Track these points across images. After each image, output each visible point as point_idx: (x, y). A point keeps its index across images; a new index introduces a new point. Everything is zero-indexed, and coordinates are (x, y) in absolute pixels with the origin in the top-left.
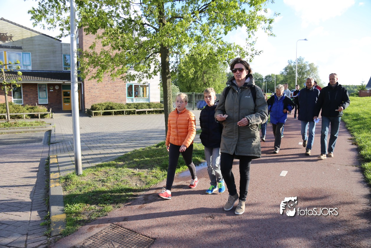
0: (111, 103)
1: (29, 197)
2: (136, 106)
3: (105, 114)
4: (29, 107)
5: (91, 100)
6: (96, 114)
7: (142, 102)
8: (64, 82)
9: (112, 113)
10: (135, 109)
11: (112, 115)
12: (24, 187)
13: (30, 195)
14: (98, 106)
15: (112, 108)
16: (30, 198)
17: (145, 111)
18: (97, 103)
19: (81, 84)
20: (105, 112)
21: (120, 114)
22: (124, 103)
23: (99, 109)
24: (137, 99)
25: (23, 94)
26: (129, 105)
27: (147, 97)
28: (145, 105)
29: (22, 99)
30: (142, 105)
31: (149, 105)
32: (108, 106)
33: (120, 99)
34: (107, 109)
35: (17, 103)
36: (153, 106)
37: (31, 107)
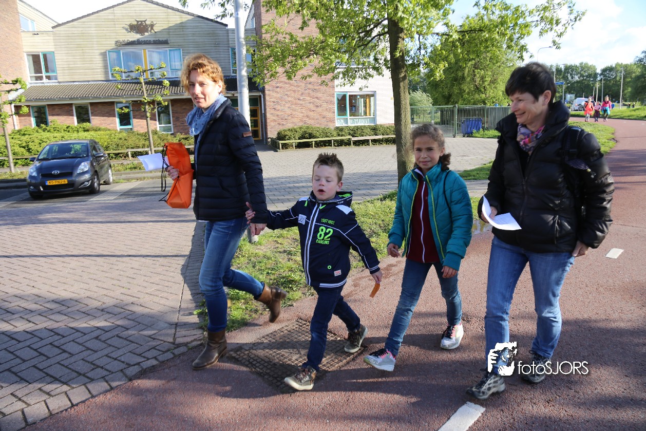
0: (310, 126)
1: (180, 272)
2: (351, 132)
3: (300, 146)
4: (182, 136)
5: (277, 123)
6: (285, 146)
7: (363, 125)
8: (233, 95)
9: (312, 144)
10: (350, 137)
11: (312, 147)
12: (174, 258)
13: (182, 270)
14: (288, 133)
15: (311, 136)
16: (182, 274)
17: (368, 141)
18: (286, 128)
19: (260, 96)
20: (300, 143)
21: (325, 146)
22: (332, 127)
23: (289, 137)
24: (355, 118)
25: (173, 117)
26: (340, 130)
27: (372, 114)
28: (369, 130)
29: (171, 125)
30: (362, 130)
31: (374, 129)
32: (305, 132)
33: (325, 119)
34: (302, 137)
35: (164, 131)
36: (382, 130)
37: (185, 136)
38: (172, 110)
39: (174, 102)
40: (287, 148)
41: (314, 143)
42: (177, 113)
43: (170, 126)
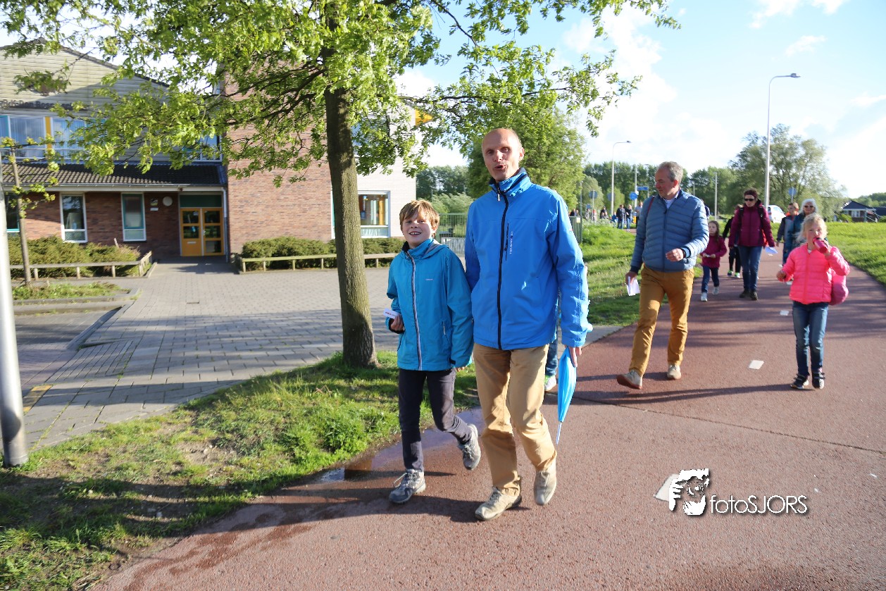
0: (292, 239)
3: (274, 266)
4: (97, 248)
5: (244, 232)
6: (251, 267)
7: (370, 237)
8: (181, 189)
9: (292, 265)
11: (292, 268)
14: (258, 248)
15: (291, 252)
17: (374, 260)
18: (256, 239)
19: (223, 193)
20: (274, 262)
21: (312, 267)
22: (325, 239)
23: (258, 254)
25: (87, 218)
27: (385, 223)
28: (377, 244)
29: (85, 230)
30: (367, 244)
31: (385, 244)
32: (283, 247)
33: (315, 229)
34: (279, 254)
35: (73, 238)
36: (395, 246)
37: (101, 248)
38: (87, 209)
39: (91, 196)
40: (254, 269)
41: (294, 262)
42: (94, 212)
43: (83, 233)
